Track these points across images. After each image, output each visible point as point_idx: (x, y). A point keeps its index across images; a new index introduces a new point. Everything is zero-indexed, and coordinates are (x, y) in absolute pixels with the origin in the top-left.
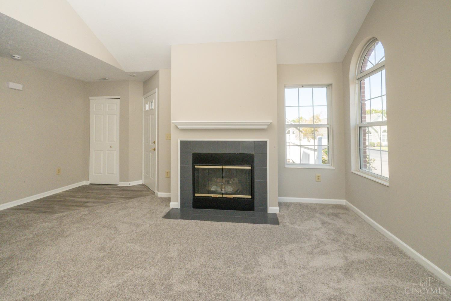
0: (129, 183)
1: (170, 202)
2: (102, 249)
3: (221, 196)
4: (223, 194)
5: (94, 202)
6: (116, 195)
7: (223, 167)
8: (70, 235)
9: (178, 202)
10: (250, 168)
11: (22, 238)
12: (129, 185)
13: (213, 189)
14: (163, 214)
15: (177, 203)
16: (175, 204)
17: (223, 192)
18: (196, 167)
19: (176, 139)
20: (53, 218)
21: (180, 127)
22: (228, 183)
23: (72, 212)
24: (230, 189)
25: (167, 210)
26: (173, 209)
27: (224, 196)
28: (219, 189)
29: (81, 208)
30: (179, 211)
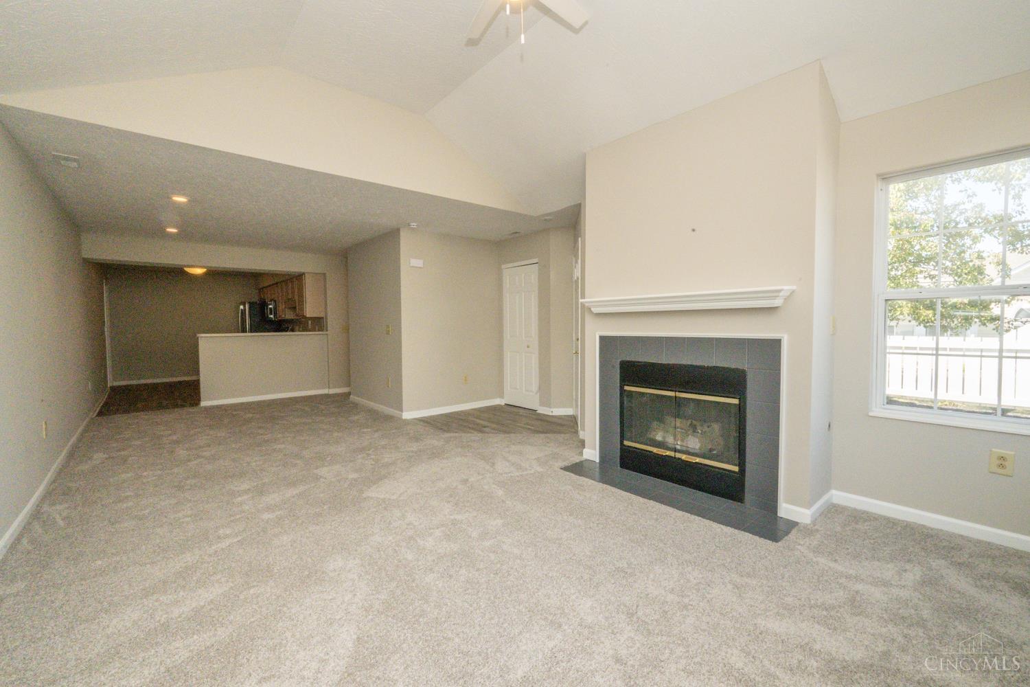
0: (553, 410)
1: (584, 448)
2: (465, 481)
3: (672, 454)
4: (676, 450)
5: (494, 429)
6: (528, 424)
7: (677, 393)
8: (447, 458)
9: (595, 449)
10: (736, 401)
11: (409, 449)
12: (551, 414)
13: (659, 438)
14: (566, 464)
15: (593, 451)
16: (592, 453)
17: (678, 447)
18: (626, 388)
19: (594, 333)
20: (443, 436)
21: (595, 310)
22: (694, 432)
23: (463, 434)
24: (694, 443)
25: (577, 459)
26: (587, 460)
27: (678, 455)
28: (670, 440)
29: (475, 432)
30: (598, 465)
